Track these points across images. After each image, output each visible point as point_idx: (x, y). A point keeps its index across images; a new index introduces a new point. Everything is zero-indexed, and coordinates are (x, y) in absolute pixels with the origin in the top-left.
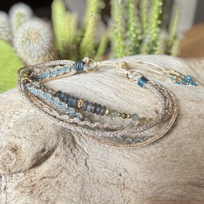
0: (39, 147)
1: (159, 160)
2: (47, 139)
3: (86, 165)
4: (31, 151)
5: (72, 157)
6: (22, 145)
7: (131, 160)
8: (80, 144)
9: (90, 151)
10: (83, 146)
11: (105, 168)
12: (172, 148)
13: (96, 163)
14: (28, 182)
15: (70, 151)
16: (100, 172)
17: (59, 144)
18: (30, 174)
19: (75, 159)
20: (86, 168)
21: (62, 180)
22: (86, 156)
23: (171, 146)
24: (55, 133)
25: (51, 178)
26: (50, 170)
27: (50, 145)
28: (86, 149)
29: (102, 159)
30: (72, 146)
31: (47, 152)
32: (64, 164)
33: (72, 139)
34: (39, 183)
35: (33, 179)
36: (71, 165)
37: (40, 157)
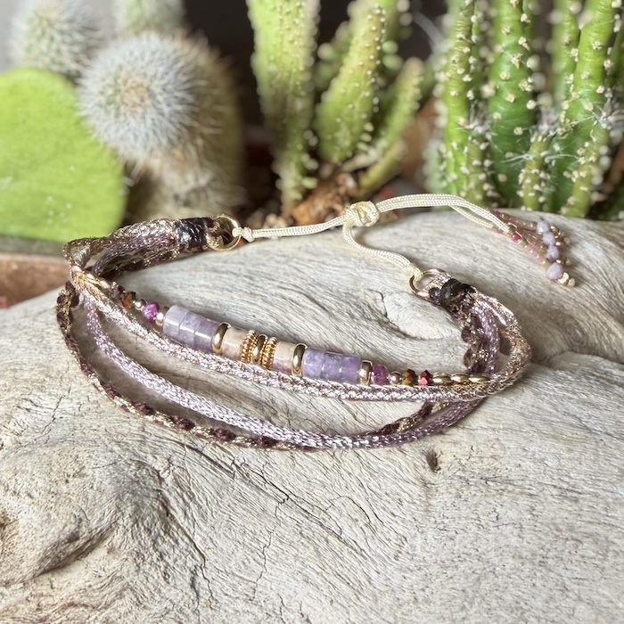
0: (61, 528)
1: (405, 608)
2: (87, 508)
3: (193, 586)
4: (41, 537)
5: (155, 560)
6: (19, 516)
7: (325, 593)
8: (186, 523)
9: (211, 545)
10: (192, 531)
11: (245, 600)
12: (451, 581)
13: (224, 583)
14: (30, 609)
15: (150, 543)
16: (231, 611)
17: (120, 522)
18: (39, 588)
19: (162, 564)
20: (191, 594)
21: (120, 618)
22: (195, 559)
23: (449, 573)
24: (112, 490)
25: (90, 608)
26: (90, 586)
27: (95, 523)
28: (200, 538)
29: (241, 575)
30: (158, 528)
31: (84, 541)
32: (131, 577)
33: (161, 508)
34: (57, 616)
35: (43, 603)
36: (151, 581)
37: (64, 554)
